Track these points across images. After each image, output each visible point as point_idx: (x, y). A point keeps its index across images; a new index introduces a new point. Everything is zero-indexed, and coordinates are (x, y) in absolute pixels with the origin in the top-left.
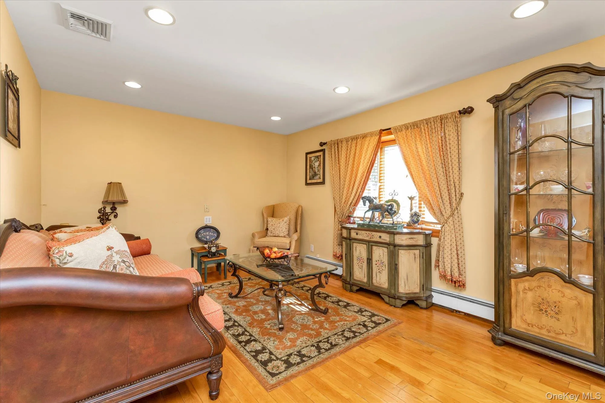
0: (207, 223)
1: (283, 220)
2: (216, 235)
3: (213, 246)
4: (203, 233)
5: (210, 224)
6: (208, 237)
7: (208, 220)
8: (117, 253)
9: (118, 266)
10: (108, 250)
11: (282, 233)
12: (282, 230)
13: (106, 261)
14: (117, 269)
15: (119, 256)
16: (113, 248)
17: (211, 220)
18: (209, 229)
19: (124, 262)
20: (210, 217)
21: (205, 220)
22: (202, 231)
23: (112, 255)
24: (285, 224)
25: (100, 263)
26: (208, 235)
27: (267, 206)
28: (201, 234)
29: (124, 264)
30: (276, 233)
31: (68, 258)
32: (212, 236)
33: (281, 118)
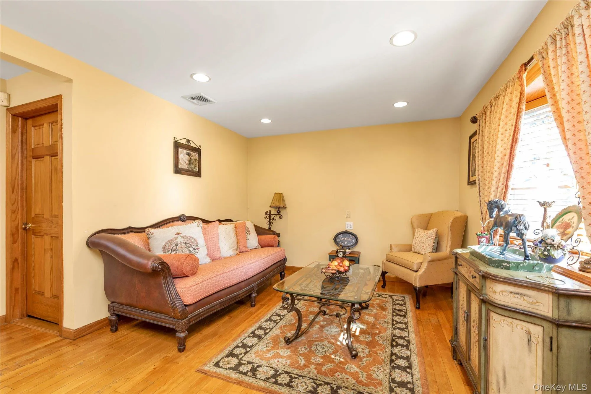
0: (348, 228)
1: (427, 234)
2: (354, 241)
3: (341, 251)
4: (341, 238)
5: (350, 229)
6: (346, 242)
7: (349, 226)
8: (182, 237)
9: (179, 245)
10: (176, 234)
11: (423, 250)
12: (423, 246)
13: (171, 240)
14: (178, 246)
15: (182, 239)
16: (181, 234)
17: (352, 226)
18: (348, 235)
19: (185, 243)
20: (352, 223)
21: (347, 225)
22: (341, 236)
23: (177, 238)
24: (429, 238)
25: (166, 241)
26: (347, 240)
27: (420, 215)
28: (340, 238)
29: (185, 245)
30: (417, 249)
31: (151, 235)
32: (349, 242)
33: (408, 103)
